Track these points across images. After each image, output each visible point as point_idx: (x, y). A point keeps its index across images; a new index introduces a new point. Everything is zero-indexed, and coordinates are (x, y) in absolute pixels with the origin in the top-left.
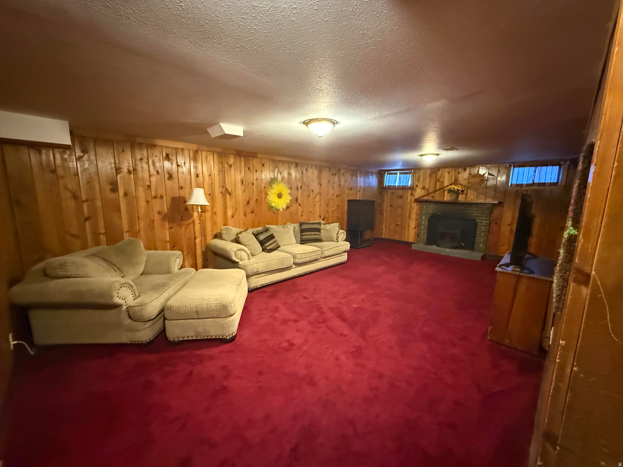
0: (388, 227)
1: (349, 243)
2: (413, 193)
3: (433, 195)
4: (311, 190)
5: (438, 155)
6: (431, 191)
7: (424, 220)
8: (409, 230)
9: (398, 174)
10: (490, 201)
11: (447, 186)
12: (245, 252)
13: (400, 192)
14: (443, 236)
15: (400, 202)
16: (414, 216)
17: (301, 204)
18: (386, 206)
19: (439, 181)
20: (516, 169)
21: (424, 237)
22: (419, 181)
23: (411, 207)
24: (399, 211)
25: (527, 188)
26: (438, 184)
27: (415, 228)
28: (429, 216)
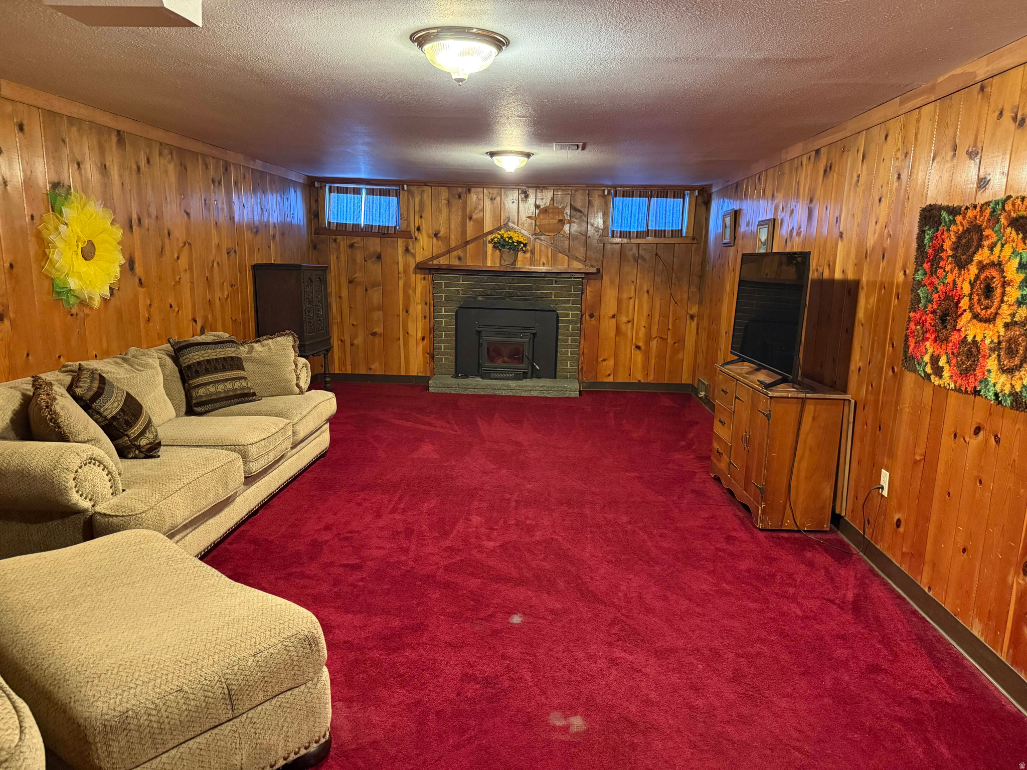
0: (348, 343)
1: (331, 395)
2: (410, 248)
3: (459, 252)
4: (166, 232)
5: (528, 155)
6: (453, 244)
7: (446, 317)
8: (406, 344)
9: (364, 192)
10: (577, 266)
11: (491, 233)
12: (102, 466)
13: (374, 244)
14: (494, 352)
15: (376, 269)
16: (418, 309)
17: (143, 280)
18: (336, 285)
19: (470, 218)
20: (619, 200)
21: (447, 359)
22: (423, 216)
23: (407, 285)
24: (376, 296)
25: (639, 241)
26: (470, 225)
27: (423, 339)
28: (455, 307)
